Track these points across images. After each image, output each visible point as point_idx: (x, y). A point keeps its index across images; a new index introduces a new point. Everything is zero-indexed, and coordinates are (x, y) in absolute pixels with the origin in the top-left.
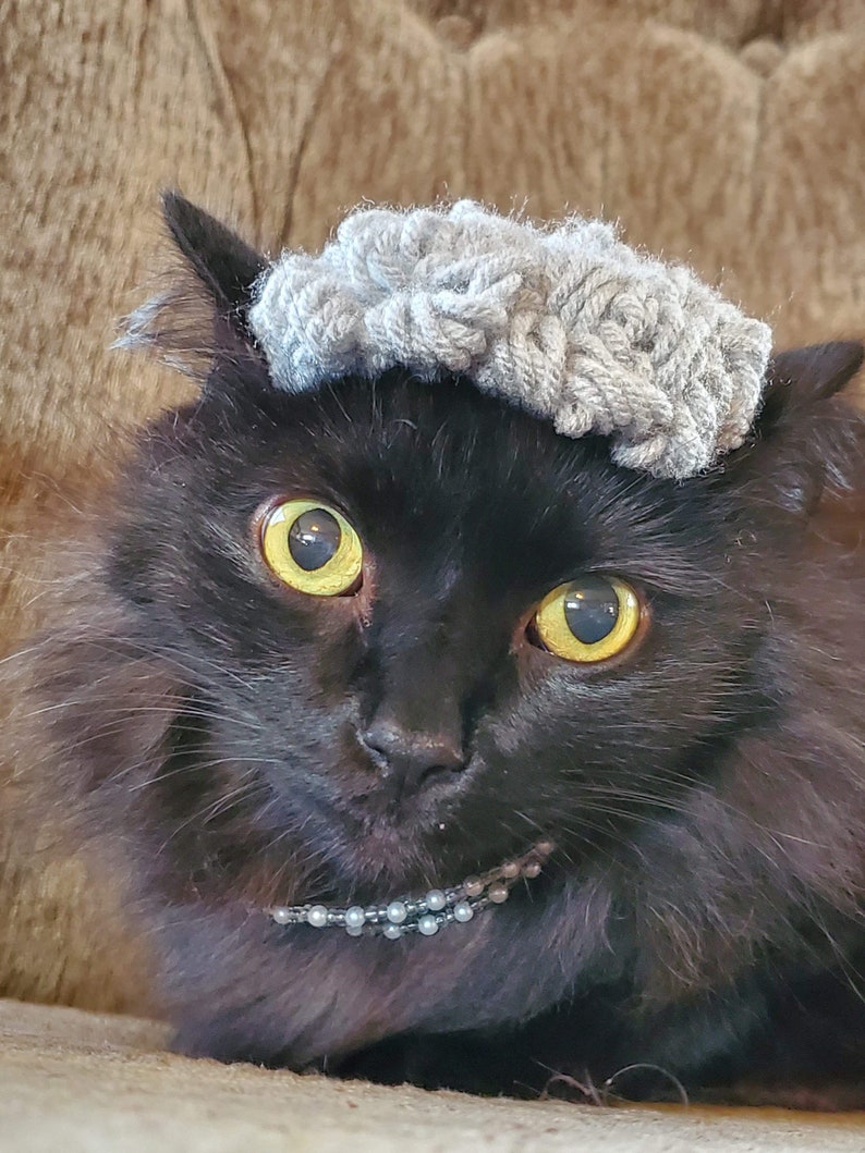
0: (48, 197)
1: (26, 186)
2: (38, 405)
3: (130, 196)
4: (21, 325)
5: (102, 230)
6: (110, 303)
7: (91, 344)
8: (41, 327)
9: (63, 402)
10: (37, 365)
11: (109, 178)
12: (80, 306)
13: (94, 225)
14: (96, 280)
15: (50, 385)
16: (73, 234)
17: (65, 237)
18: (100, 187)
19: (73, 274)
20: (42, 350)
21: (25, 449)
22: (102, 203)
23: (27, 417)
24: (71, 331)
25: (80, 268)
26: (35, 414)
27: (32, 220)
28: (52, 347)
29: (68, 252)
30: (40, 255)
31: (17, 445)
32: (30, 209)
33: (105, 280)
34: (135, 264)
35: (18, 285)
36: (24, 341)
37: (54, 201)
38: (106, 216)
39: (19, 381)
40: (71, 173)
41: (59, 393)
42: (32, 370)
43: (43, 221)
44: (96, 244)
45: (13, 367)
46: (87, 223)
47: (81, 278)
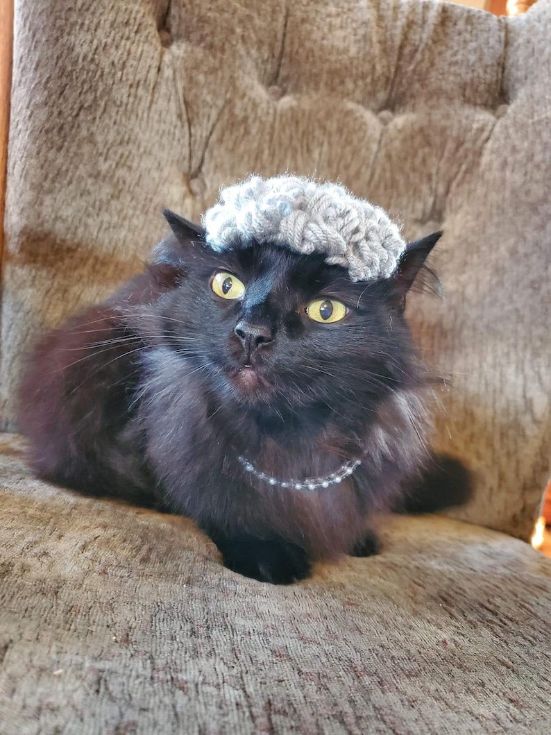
0: (108, 150)
1: (100, 146)
2: (96, 230)
3: (142, 150)
4: (93, 201)
5: (129, 163)
6: (128, 191)
7: (119, 207)
8: (101, 201)
9: (107, 229)
10: (98, 215)
11: (134, 143)
12: (116, 193)
13: (126, 161)
14: (124, 182)
15: (102, 223)
16: (117, 164)
17: (114, 166)
18: (130, 146)
19: (115, 180)
20: (100, 210)
21: (90, 247)
22: (130, 152)
23: (92, 235)
24: (112, 202)
25: (118, 178)
26: (95, 234)
27: (102, 159)
28: (104, 208)
29: (114, 172)
30: (103, 172)
31: (87, 245)
32: (101, 154)
33: (127, 182)
34: (140, 176)
35: (93, 184)
36: (94, 207)
37: (111, 151)
38: (131, 158)
39: (90, 221)
40: (119, 141)
41: (105, 225)
42: (96, 217)
43: (106, 159)
44: (125, 168)
45: (89, 215)
46: (123, 160)
47: (118, 182)
